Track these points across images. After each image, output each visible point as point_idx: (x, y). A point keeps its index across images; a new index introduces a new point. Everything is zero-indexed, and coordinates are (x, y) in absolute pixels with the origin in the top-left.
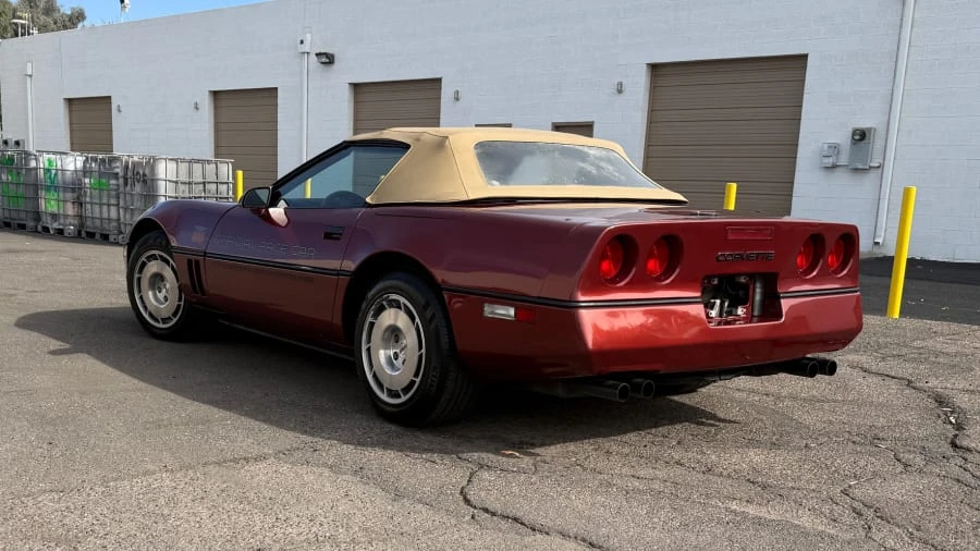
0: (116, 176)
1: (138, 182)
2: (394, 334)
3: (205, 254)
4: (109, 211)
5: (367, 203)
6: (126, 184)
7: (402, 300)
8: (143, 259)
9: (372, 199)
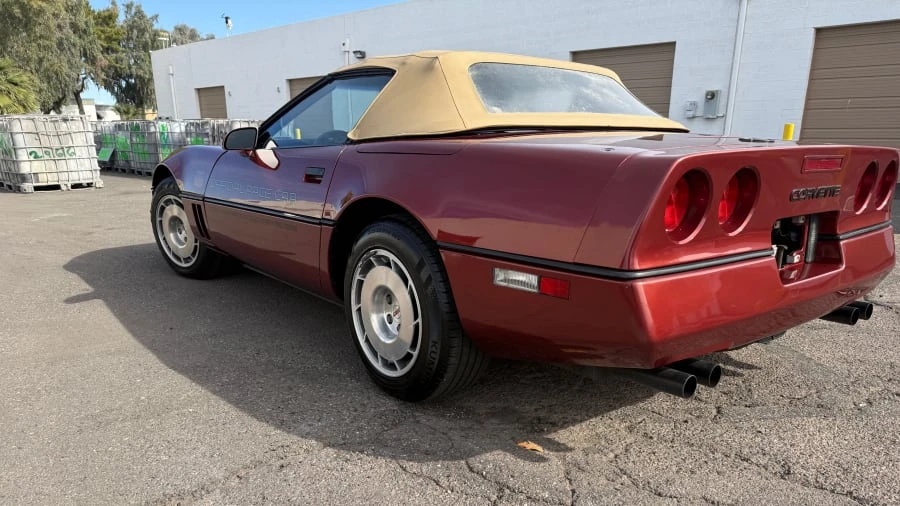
0: (207, 135)
2: (385, 295)
3: (204, 199)
5: (348, 139)
7: (392, 257)
8: (162, 203)
9: (354, 134)
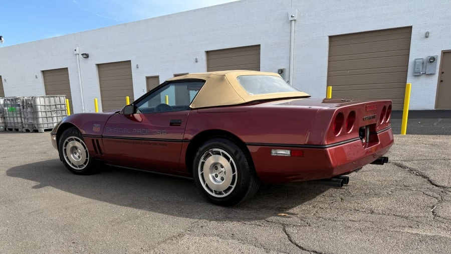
0: (19, 105)
1: (29, 107)
2: (215, 166)
3: (102, 137)
4: (17, 120)
5: (190, 108)
6: (24, 108)
7: (221, 151)
8: (67, 140)
9: (193, 106)
